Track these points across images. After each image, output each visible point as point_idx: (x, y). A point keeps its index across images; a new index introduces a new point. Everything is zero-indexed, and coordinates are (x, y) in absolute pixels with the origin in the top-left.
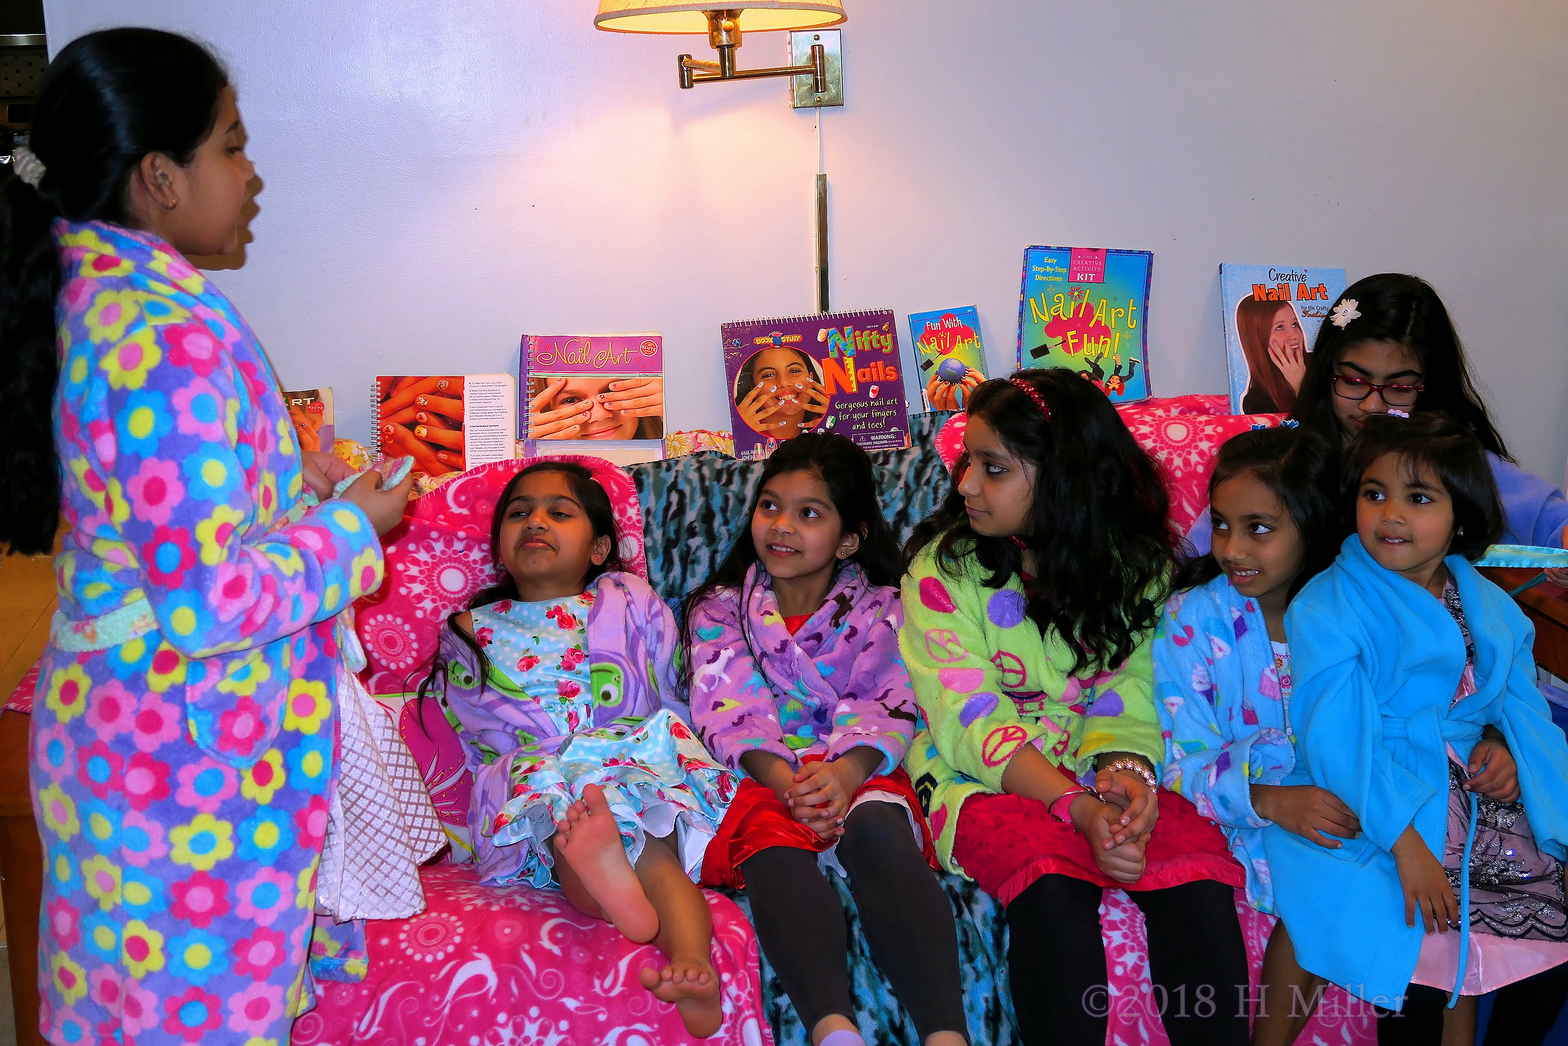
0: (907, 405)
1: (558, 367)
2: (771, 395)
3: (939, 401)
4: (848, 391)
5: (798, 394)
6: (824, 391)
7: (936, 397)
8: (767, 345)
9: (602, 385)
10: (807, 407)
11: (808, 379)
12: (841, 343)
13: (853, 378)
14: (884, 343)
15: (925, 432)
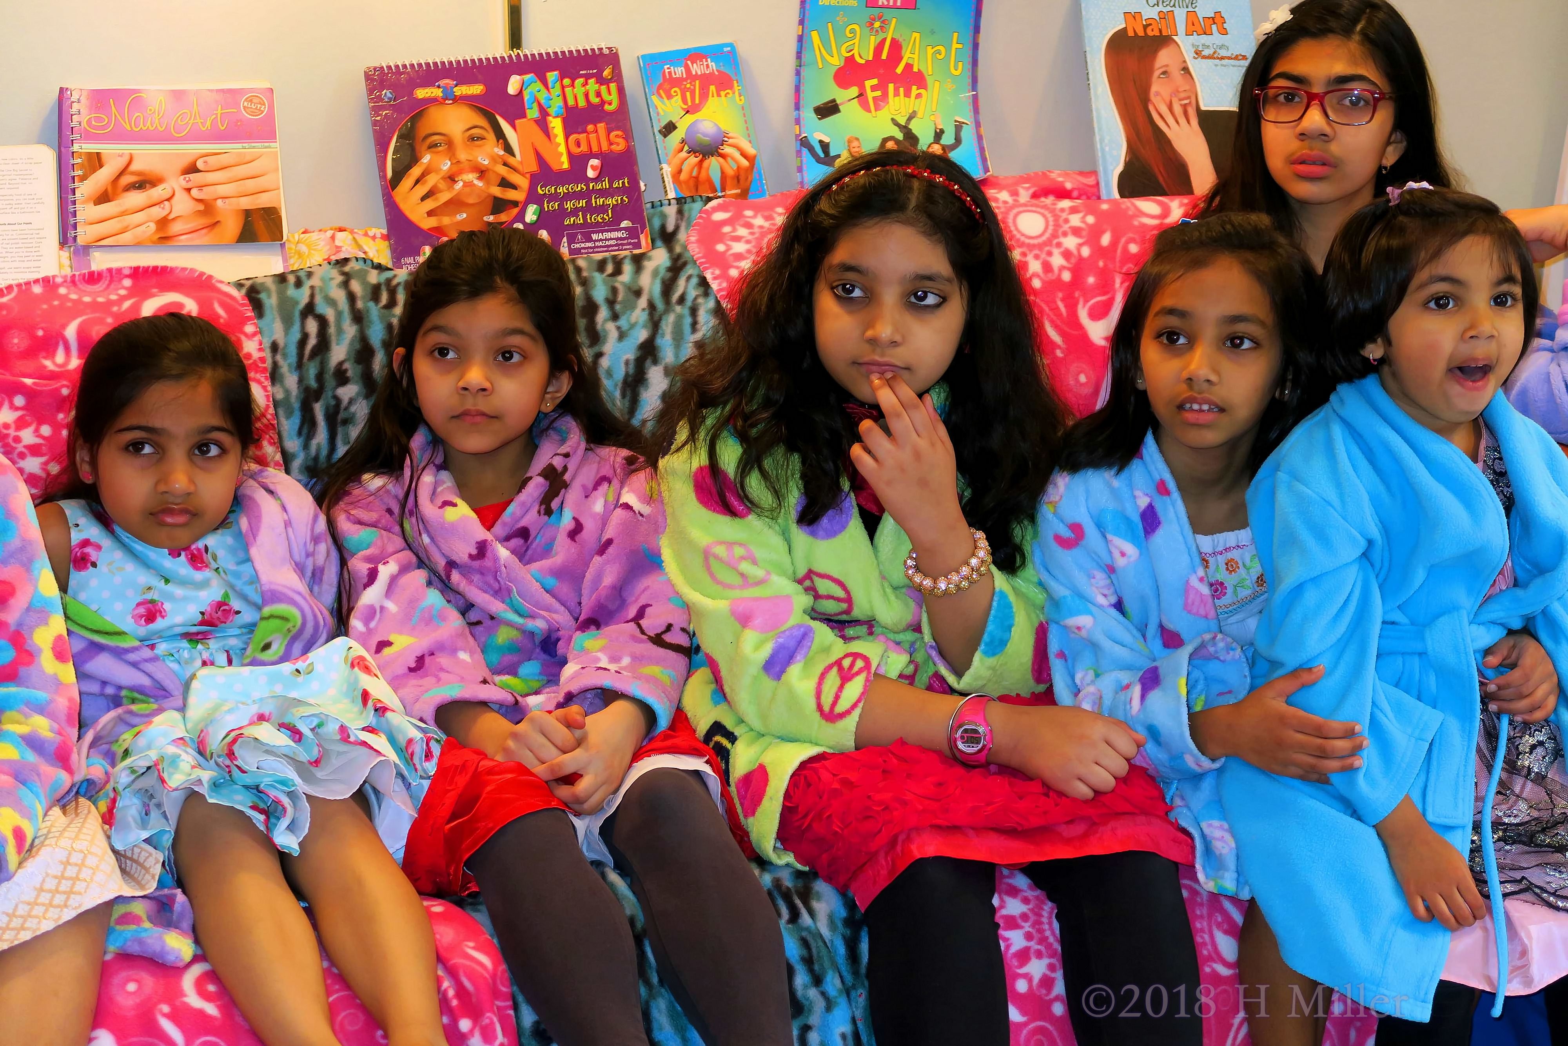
0: (643, 188)
1: (119, 136)
2: (442, 174)
3: (686, 182)
4: (555, 167)
5: (482, 173)
6: (520, 167)
7: (683, 176)
8: (433, 101)
9: (185, 162)
10: (497, 191)
11: (496, 150)
12: (542, 96)
13: (562, 149)
14: (606, 97)
15: (670, 228)
